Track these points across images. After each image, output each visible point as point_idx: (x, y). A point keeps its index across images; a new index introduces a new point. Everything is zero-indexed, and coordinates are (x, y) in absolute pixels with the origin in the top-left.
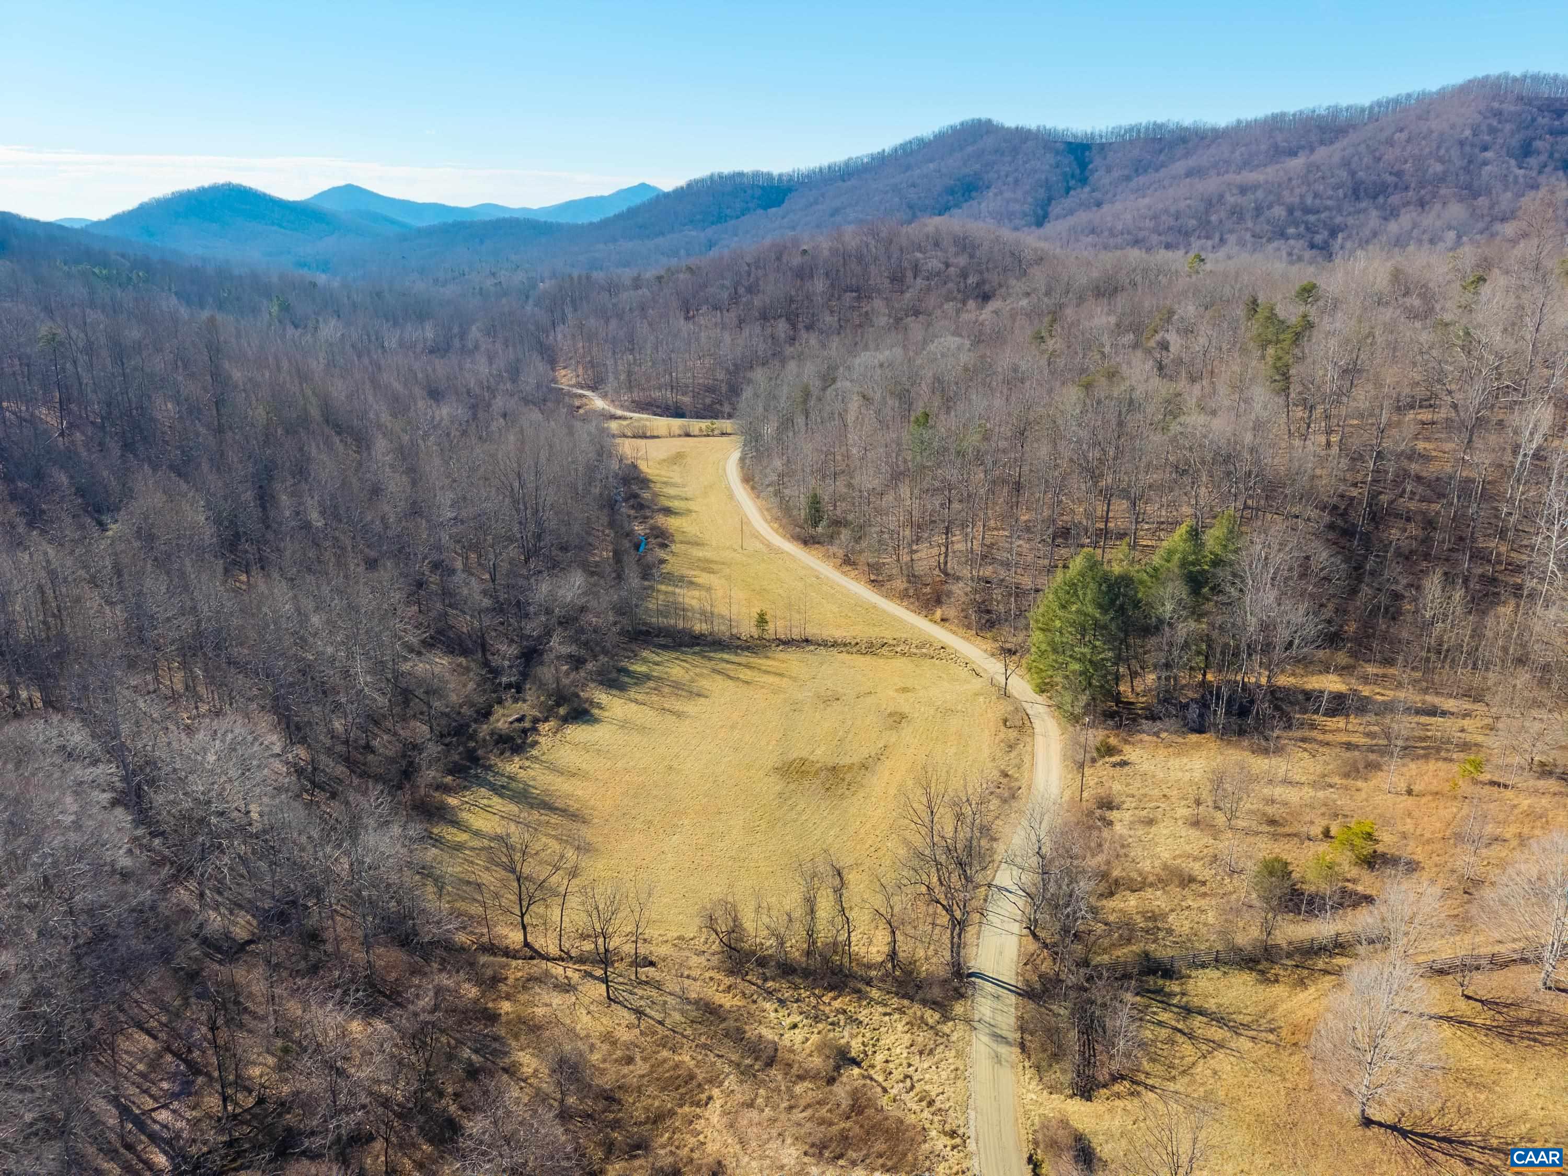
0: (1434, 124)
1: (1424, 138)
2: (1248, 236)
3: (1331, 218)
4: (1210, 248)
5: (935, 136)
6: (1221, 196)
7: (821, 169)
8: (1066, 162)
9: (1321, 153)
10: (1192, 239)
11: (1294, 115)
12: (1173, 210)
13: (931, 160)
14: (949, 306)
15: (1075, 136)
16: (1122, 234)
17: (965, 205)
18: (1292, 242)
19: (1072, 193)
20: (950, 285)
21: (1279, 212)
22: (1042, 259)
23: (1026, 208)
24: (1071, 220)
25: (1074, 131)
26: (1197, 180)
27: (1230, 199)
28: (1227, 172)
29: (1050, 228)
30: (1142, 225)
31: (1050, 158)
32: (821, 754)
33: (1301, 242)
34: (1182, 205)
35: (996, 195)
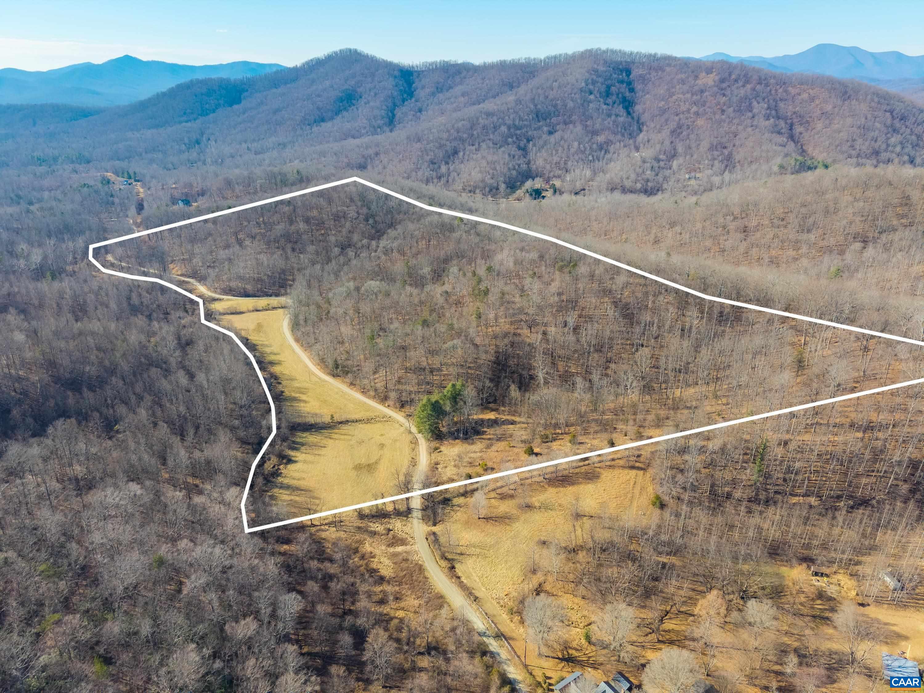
0: (569, 78)
1: (565, 87)
2: (491, 144)
3: (527, 132)
4: (474, 151)
8: (401, 83)
9: (522, 90)
10: (466, 145)
12: (456, 127)
15: (404, 66)
18: (510, 147)
19: (406, 103)
21: (504, 129)
23: (383, 112)
25: (403, 63)
27: (482, 121)
30: (442, 136)
31: (392, 81)
32: (363, 461)
33: (514, 146)
35: (366, 103)
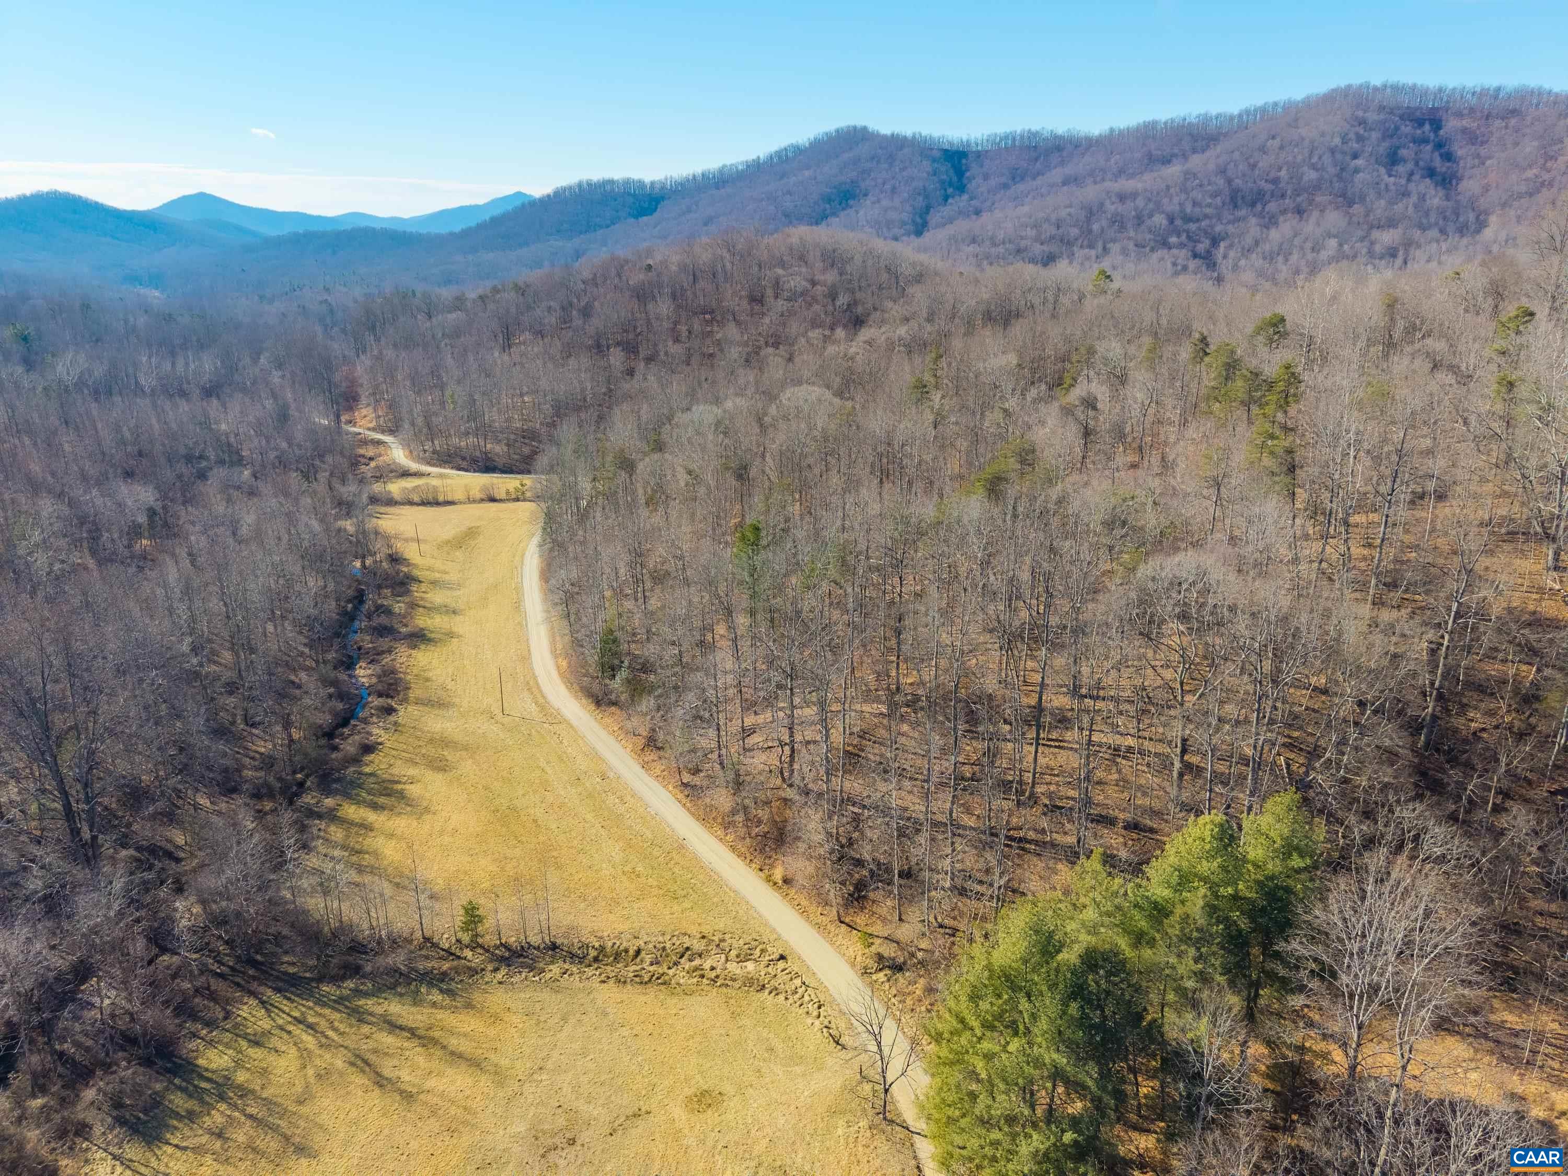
0: (1303, 131)
1: (1297, 146)
2: (1131, 245)
3: (1212, 227)
4: (1094, 258)
5: (811, 144)
6: (1102, 205)
7: (694, 176)
8: (943, 169)
9: (1196, 161)
10: (1075, 249)
11: (1166, 123)
12: (1053, 217)
13: (808, 168)
14: (815, 334)
15: (951, 144)
16: (1004, 243)
17: (842, 214)
18: (1174, 251)
19: (950, 201)
20: (817, 307)
21: (1159, 220)
22: (921, 275)
23: (905, 216)
24: (950, 230)
25: (950, 138)
26: (1075, 188)
27: (1111, 208)
28: (1103, 180)
29: (928, 237)
30: (1023, 234)
31: (927, 165)
33: (1184, 251)
34: (1063, 213)
35: (873, 203)
